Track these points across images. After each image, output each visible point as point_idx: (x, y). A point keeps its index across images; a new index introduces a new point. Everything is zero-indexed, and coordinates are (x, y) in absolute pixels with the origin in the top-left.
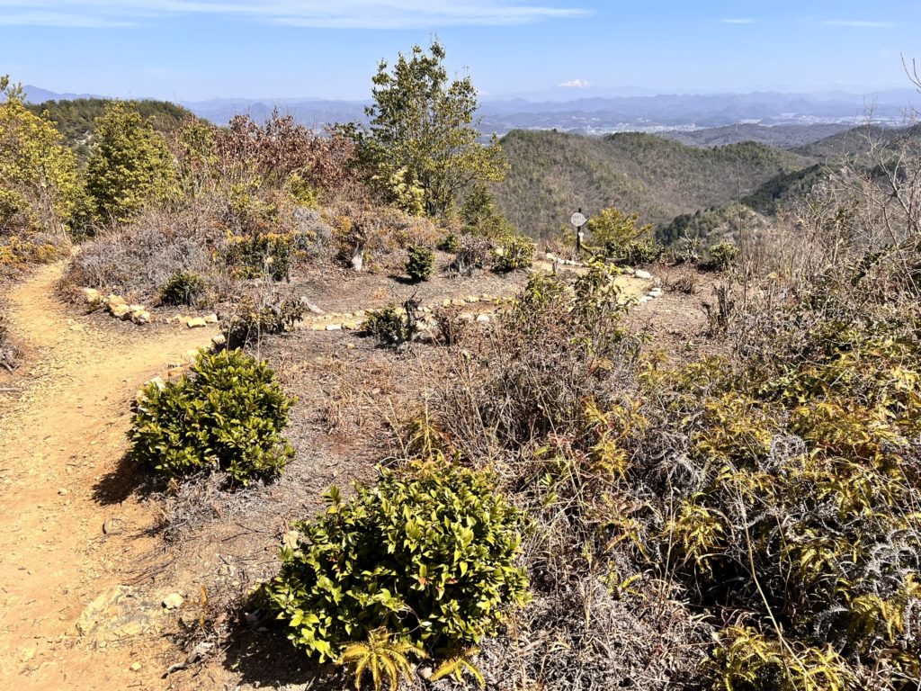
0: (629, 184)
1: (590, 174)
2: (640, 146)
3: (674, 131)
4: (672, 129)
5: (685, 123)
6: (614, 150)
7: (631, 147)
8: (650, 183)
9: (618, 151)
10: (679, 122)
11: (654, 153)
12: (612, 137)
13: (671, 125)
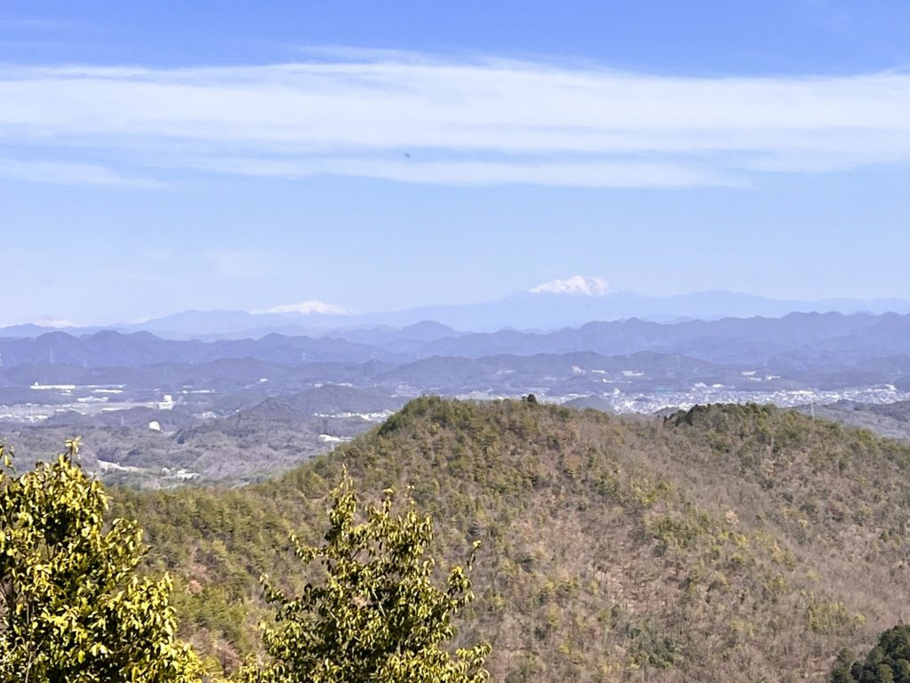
0: (744, 542)
1: (636, 512)
2: (762, 438)
3: (843, 402)
4: (836, 397)
5: (870, 384)
6: (694, 450)
7: (740, 444)
8: (801, 538)
9: (706, 454)
10: (853, 380)
11: (801, 457)
12: (686, 418)
13: (832, 389)
